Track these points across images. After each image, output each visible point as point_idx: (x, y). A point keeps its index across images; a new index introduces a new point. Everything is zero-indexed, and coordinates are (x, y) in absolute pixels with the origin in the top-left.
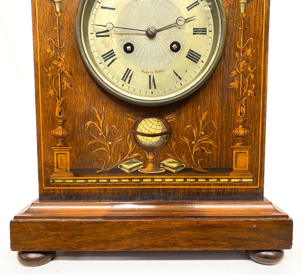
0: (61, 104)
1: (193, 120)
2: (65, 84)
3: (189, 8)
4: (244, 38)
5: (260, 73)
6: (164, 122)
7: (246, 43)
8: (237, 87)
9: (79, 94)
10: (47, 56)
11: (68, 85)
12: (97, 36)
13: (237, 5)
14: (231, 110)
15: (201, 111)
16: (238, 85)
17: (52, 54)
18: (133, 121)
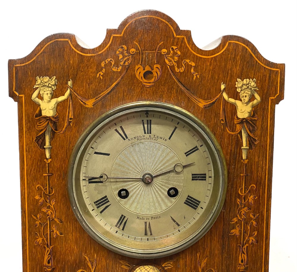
0: (50, 252)
1: (192, 268)
2: (55, 232)
3: (187, 154)
4: (246, 185)
5: (263, 220)
6: (161, 270)
7: (248, 190)
8: (238, 234)
9: (69, 242)
10: (35, 204)
11: (58, 232)
12: (90, 183)
13: (238, 151)
14: (232, 257)
15: (200, 258)
16: (239, 232)
17: (41, 201)
18: (126, 268)
